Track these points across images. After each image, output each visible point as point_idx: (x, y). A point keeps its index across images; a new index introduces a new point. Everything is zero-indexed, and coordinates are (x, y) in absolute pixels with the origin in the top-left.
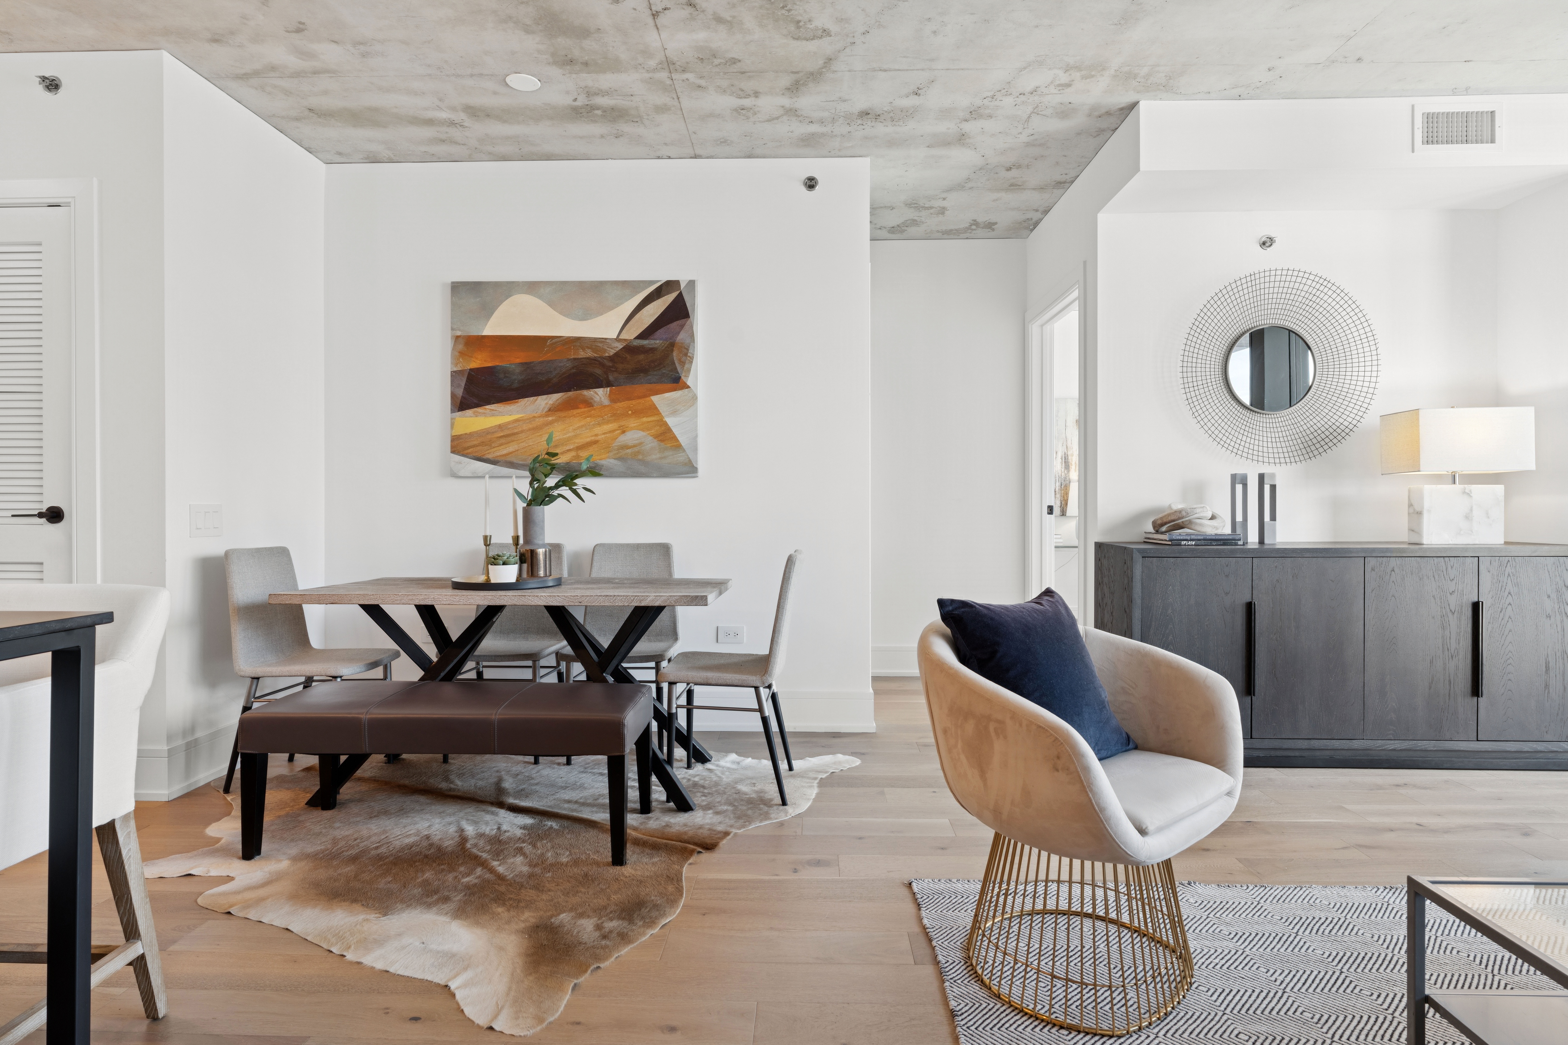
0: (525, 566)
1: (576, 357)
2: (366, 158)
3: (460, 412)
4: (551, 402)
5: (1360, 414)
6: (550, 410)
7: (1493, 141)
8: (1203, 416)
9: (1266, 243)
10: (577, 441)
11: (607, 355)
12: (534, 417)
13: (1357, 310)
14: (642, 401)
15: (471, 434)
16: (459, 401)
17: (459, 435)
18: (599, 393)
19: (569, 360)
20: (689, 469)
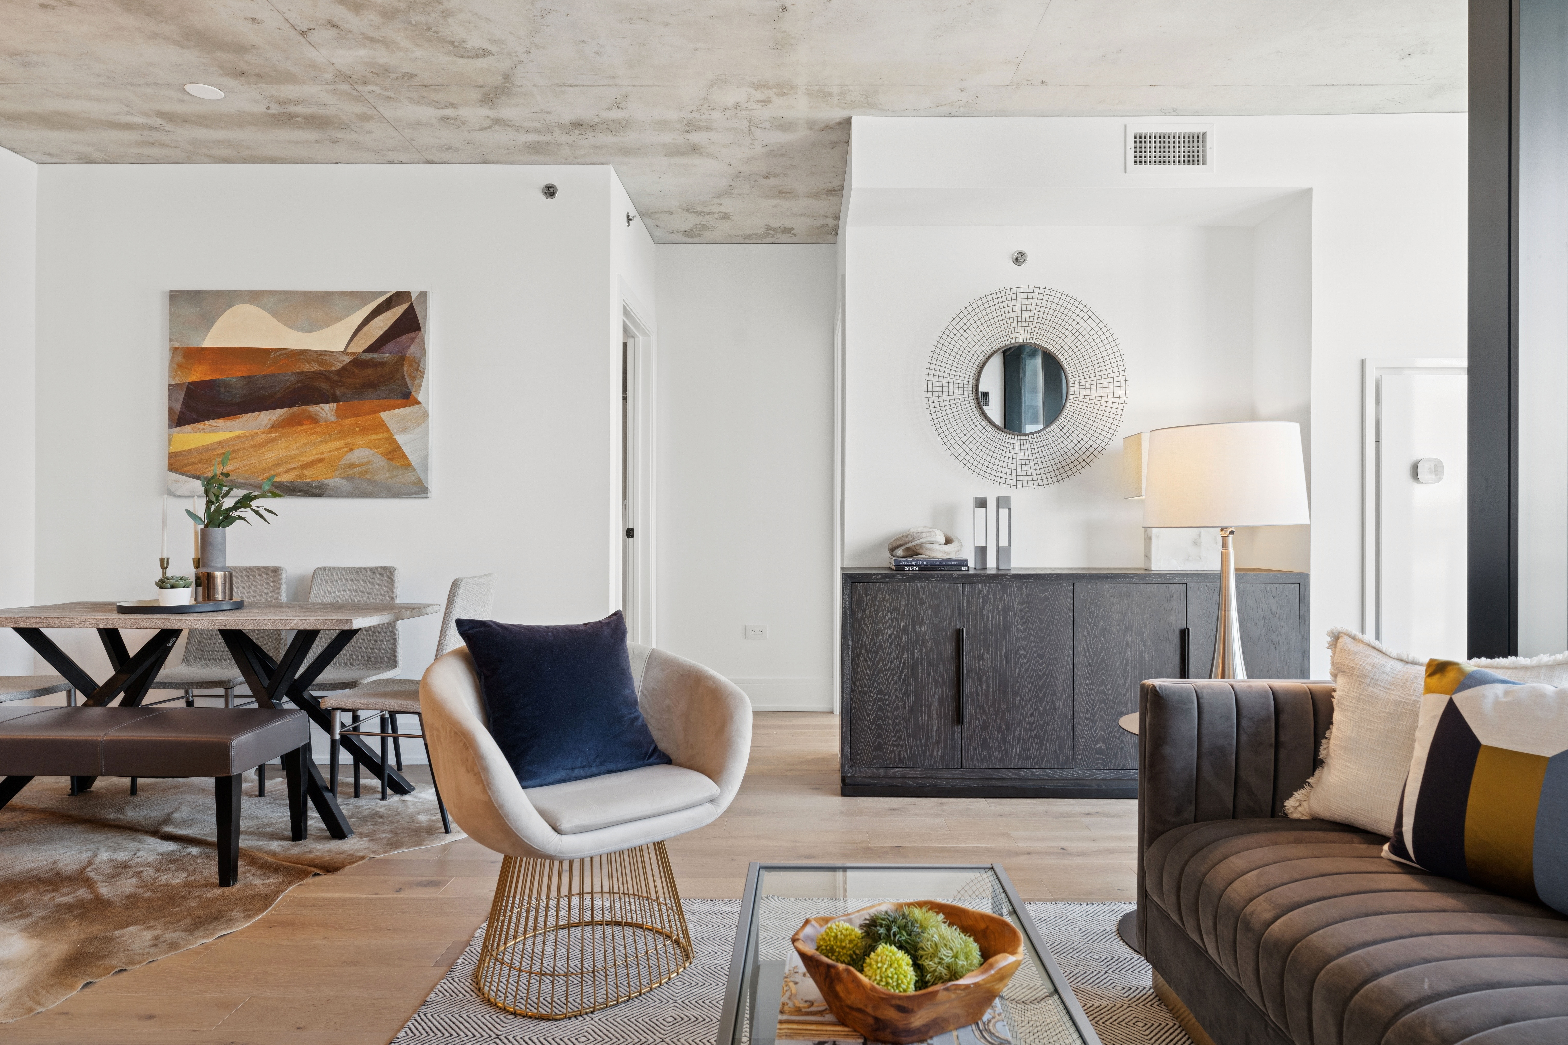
0: (200, 589)
1: (301, 370)
2: (79, 159)
3: (178, 428)
4: (274, 418)
5: (1109, 436)
6: (273, 426)
7: (1204, 163)
8: (949, 437)
9: (1019, 259)
10: (301, 459)
11: (334, 368)
12: (257, 433)
13: (1105, 330)
14: (370, 417)
15: (190, 452)
16: (177, 417)
17: (177, 452)
18: (325, 409)
19: (293, 374)
20: (420, 490)
